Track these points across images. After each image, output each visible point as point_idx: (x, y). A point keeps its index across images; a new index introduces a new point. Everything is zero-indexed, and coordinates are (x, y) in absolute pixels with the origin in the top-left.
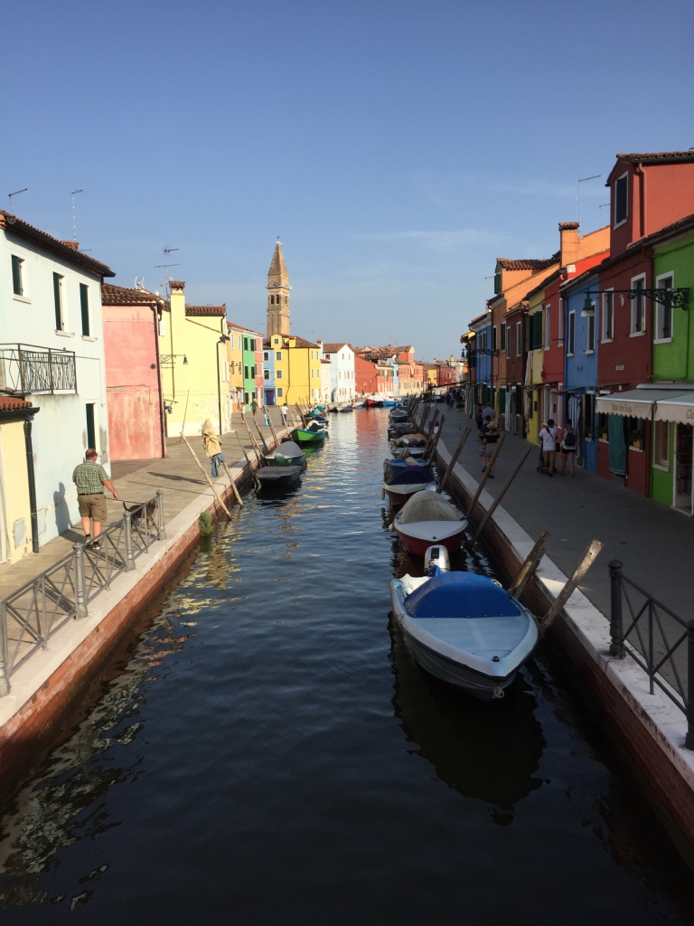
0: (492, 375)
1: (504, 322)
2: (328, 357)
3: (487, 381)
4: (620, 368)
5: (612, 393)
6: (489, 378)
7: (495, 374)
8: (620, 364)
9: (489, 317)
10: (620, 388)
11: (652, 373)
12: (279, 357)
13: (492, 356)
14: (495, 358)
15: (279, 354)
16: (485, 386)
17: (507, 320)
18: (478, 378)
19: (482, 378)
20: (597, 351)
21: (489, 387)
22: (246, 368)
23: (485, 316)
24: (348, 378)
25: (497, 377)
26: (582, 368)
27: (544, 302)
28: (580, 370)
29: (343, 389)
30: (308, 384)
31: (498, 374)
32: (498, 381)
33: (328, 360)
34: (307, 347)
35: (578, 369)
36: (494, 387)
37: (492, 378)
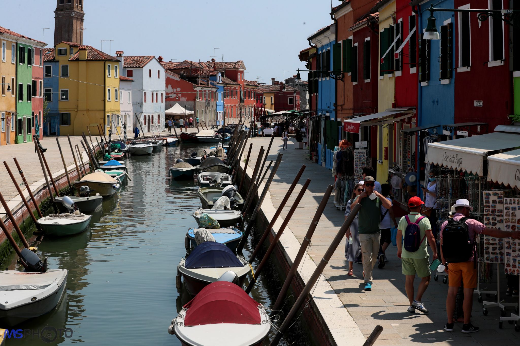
0: (336, 105)
1: (351, 37)
2: (130, 74)
3: (330, 112)
4: (478, 104)
5: (470, 135)
6: (333, 107)
7: (340, 102)
8: (478, 99)
9: (333, 29)
10: (479, 130)
11: (512, 113)
12: (65, 74)
13: (336, 79)
14: (340, 83)
15: (65, 68)
16: (327, 118)
17: (355, 34)
18: (319, 106)
19: (325, 107)
21: (333, 119)
22: (21, 86)
23: (328, 28)
24: (157, 101)
25: (342, 108)
26: (437, 102)
27: (395, 15)
28: (436, 103)
29: (149, 116)
30: (103, 108)
31: (343, 103)
32: (343, 112)
33: (130, 78)
34: (103, 60)
35: (434, 102)
36: (339, 120)
37: (336, 108)
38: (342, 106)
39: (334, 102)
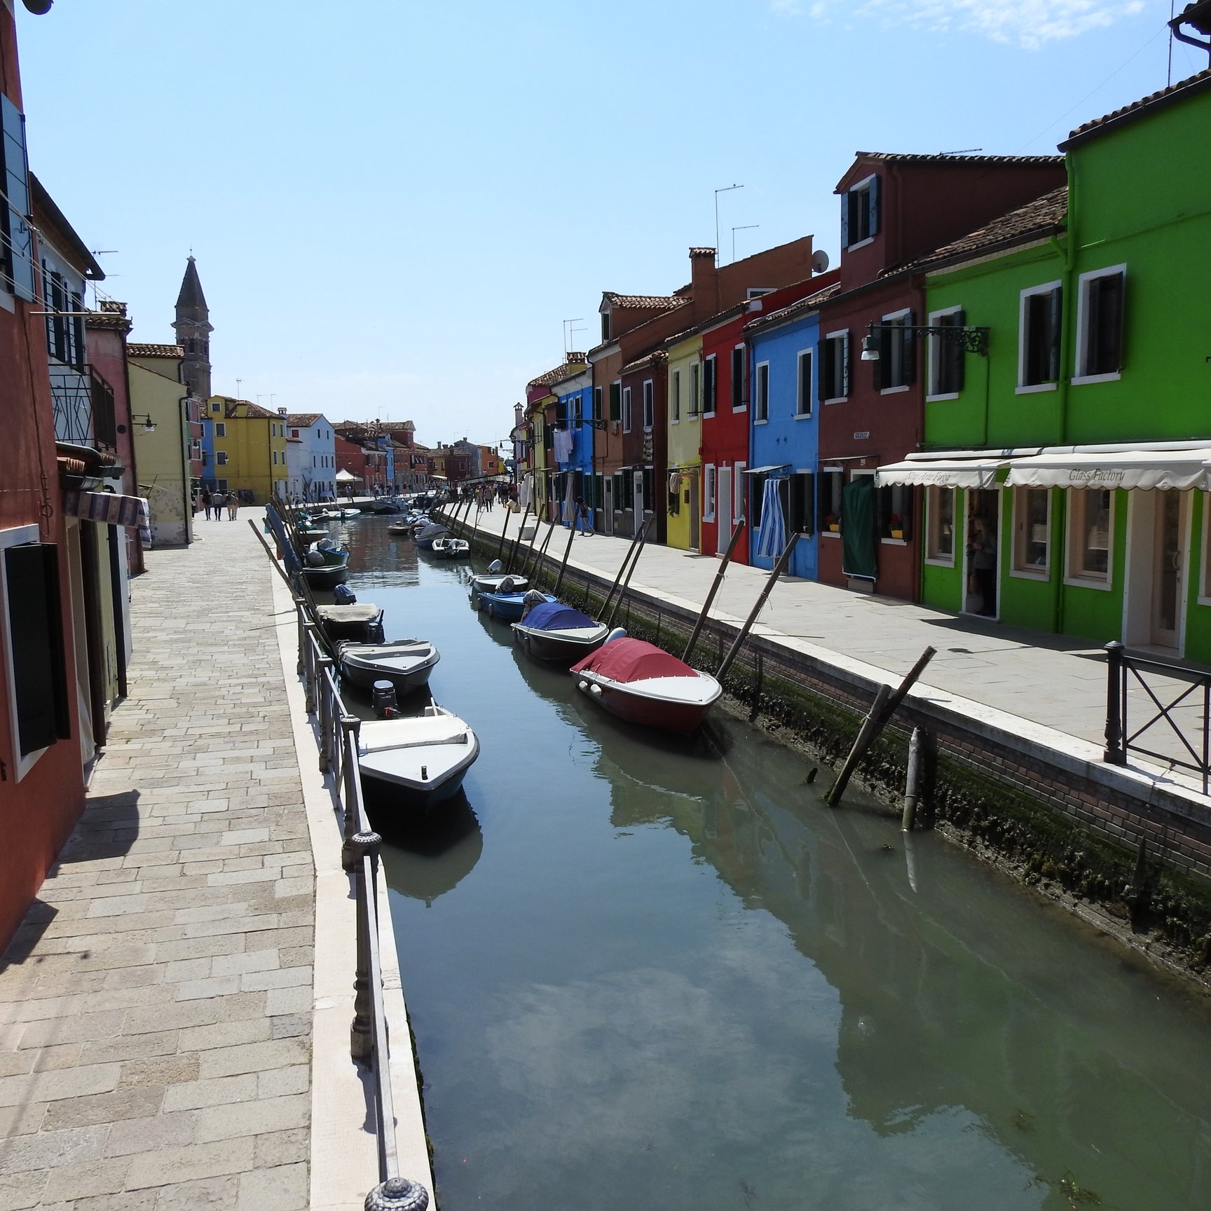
0: (594, 457)
1: (619, 382)
2: (295, 434)
4: (861, 436)
6: (588, 459)
8: (861, 431)
9: (589, 373)
10: (863, 463)
11: (924, 440)
12: (221, 433)
13: (595, 429)
14: (601, 432)
15: (221, 427)
17: (624, 378)
20: (817, 415)
21: (588, 474)
24: (327, 466)
25: (603, 460)
26: (785, 440)
27: (702, 352)
28: (782, 441)
29: (319, 482)
30: (268, 474)
31: (606, 455)
32: (606, 465)
33: (296, 439)
34: (267, 418)
35: (778, 440)
36: (598, 474)
37: (594, 461)
38: (603, 458)
39: (592, 454)
